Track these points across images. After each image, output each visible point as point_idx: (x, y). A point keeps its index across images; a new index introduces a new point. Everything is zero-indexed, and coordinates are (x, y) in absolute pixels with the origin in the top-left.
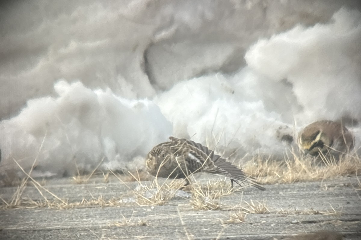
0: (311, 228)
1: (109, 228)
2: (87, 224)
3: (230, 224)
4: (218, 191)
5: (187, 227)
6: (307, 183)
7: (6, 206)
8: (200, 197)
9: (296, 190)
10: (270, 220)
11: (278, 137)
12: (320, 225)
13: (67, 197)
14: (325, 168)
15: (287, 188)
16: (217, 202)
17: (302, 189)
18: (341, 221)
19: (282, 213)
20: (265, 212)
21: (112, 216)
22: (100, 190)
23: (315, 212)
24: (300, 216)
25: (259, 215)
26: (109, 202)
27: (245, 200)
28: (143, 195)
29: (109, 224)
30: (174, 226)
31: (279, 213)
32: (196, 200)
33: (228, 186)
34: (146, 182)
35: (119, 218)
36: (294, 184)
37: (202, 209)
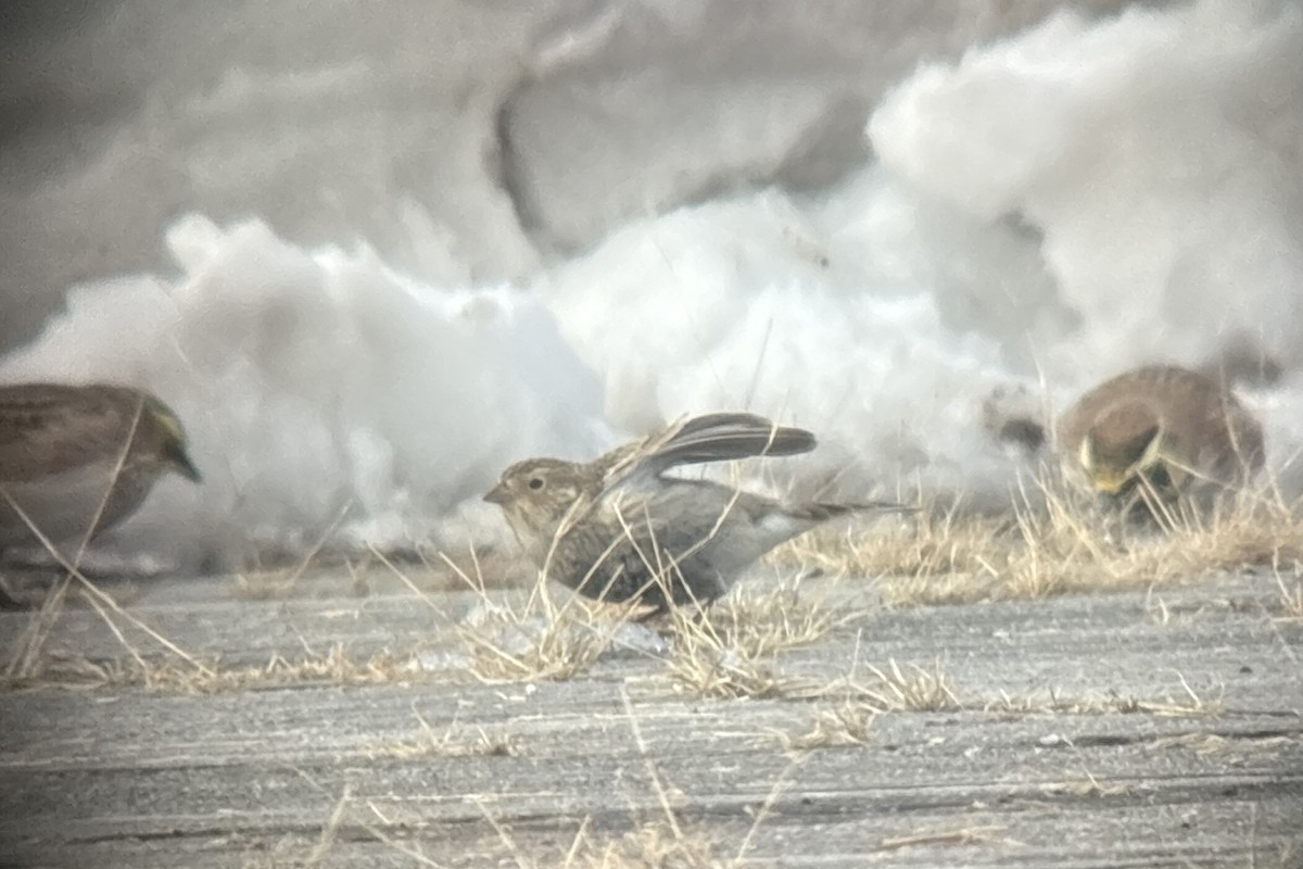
0: (1109, 760)
1: (368, 763)
2: (287, 750)
3: (815, 751)
4: (770, 626)
5: (657, 760)
6: (1096, 598)
8: (706, 650)
9: (1055, 622)
10: (961, 734)
11: (989, 426)
12: (1143, 752)
13: (214, 648)
14: (1160, 541)
15: (1023, 618)
16: (768, 669)
17: (1076, 620)
18: (1217, 738)
19: (1005, 709)
20: (942, 704)
21: (380, 721)
22: (334, 625)
23: (1126, 703)
24: (1070, 720)
25: (921, 714)
26: (371, 666)
27: (869, 661)
28: (493, 642)
29: (367, 748)
30: (610, 758)
31: (993, 709)
32: (690, 662)
33: (808, 607)
34: (505, 593)
35: (405, 728)
36: (1050, 602)
37: (713, 695)
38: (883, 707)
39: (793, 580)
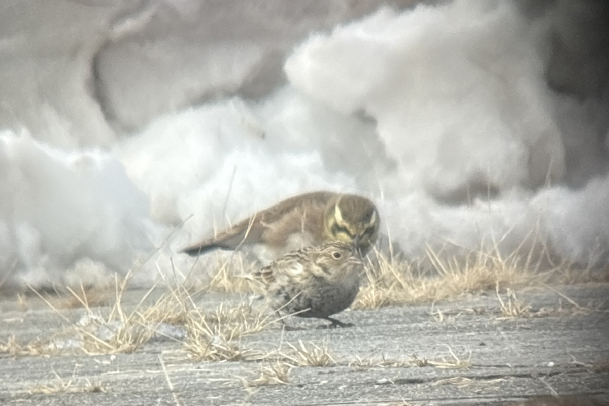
0: (412, 391)
1: (29, 397)
3: (261, 387)
4: (237, 324)
5: (179, 394)
6: (405, 308)
8: (204, 336)
10: (336, 379)
12: (430, 387)
14: (438, 279)
16: (236, 346)
17: (395, 320)
18: (468, 379)
19: (359, 365)
20: (327, 363)
21: (36, 375)
22: (11, 326)
23: (421, 362)
24: (392, 370)
25: (315, 368)
26: (30, 347)
27: (289, 341)
28: (93, 334)
30: (156, 394)
31: (353, 365)
32: (195, 343)
33: (256, 314)
34: (99, 307)
35: (48, 378)
36: (382, 310)
37: (208, 359)
38: (296, 364)
39: (249, 300)
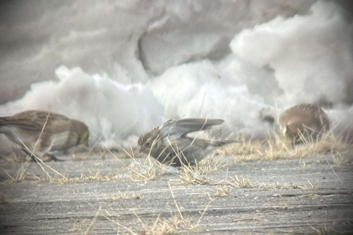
0: (290, 200)
1: (105, 201)
2: (85, 198)
3: (217, 198)
4: (206, 167)
5: (177, 200)
6: (287, 161)
7: (12, 181)
8: (189, 173)
9: (277, 167)
10: (253, 194)
12: (299, 198)
13: (67, 173)
14: (303, 146)
15: (268, 166)
16: (205, 178)
17: (282, 166)
18: (317, 195)
19: (264, 188)
20: (248, 186)
21: (108, 190)
22: (97, 167)
23: (294, 186)
24: (280, 190)
25: (243, 189)
26: (106, 177)
27: (231, 176)
28: (136, 171)
29: (105, 197)
30: (165, 199)
31: (261, 187)
32: (185, 176)
33: (215, 162)
34: (139, 159)
35: (115, 192)
36: (275, 162)
37: (191, 184)
39: (211, 156)
